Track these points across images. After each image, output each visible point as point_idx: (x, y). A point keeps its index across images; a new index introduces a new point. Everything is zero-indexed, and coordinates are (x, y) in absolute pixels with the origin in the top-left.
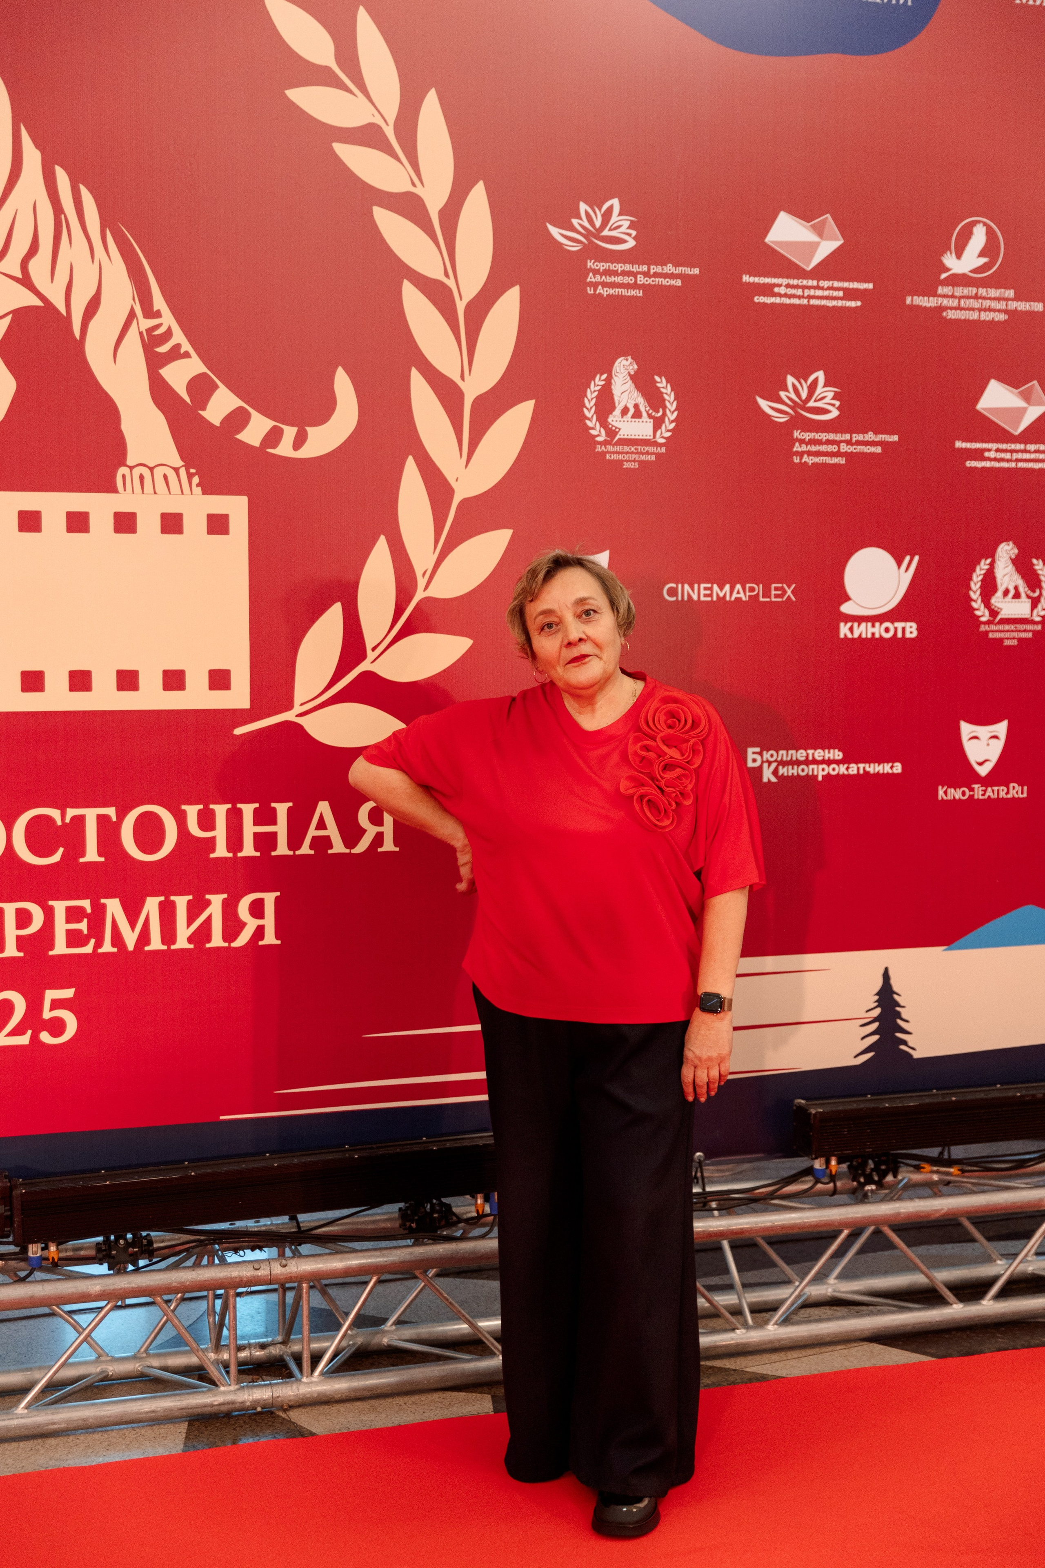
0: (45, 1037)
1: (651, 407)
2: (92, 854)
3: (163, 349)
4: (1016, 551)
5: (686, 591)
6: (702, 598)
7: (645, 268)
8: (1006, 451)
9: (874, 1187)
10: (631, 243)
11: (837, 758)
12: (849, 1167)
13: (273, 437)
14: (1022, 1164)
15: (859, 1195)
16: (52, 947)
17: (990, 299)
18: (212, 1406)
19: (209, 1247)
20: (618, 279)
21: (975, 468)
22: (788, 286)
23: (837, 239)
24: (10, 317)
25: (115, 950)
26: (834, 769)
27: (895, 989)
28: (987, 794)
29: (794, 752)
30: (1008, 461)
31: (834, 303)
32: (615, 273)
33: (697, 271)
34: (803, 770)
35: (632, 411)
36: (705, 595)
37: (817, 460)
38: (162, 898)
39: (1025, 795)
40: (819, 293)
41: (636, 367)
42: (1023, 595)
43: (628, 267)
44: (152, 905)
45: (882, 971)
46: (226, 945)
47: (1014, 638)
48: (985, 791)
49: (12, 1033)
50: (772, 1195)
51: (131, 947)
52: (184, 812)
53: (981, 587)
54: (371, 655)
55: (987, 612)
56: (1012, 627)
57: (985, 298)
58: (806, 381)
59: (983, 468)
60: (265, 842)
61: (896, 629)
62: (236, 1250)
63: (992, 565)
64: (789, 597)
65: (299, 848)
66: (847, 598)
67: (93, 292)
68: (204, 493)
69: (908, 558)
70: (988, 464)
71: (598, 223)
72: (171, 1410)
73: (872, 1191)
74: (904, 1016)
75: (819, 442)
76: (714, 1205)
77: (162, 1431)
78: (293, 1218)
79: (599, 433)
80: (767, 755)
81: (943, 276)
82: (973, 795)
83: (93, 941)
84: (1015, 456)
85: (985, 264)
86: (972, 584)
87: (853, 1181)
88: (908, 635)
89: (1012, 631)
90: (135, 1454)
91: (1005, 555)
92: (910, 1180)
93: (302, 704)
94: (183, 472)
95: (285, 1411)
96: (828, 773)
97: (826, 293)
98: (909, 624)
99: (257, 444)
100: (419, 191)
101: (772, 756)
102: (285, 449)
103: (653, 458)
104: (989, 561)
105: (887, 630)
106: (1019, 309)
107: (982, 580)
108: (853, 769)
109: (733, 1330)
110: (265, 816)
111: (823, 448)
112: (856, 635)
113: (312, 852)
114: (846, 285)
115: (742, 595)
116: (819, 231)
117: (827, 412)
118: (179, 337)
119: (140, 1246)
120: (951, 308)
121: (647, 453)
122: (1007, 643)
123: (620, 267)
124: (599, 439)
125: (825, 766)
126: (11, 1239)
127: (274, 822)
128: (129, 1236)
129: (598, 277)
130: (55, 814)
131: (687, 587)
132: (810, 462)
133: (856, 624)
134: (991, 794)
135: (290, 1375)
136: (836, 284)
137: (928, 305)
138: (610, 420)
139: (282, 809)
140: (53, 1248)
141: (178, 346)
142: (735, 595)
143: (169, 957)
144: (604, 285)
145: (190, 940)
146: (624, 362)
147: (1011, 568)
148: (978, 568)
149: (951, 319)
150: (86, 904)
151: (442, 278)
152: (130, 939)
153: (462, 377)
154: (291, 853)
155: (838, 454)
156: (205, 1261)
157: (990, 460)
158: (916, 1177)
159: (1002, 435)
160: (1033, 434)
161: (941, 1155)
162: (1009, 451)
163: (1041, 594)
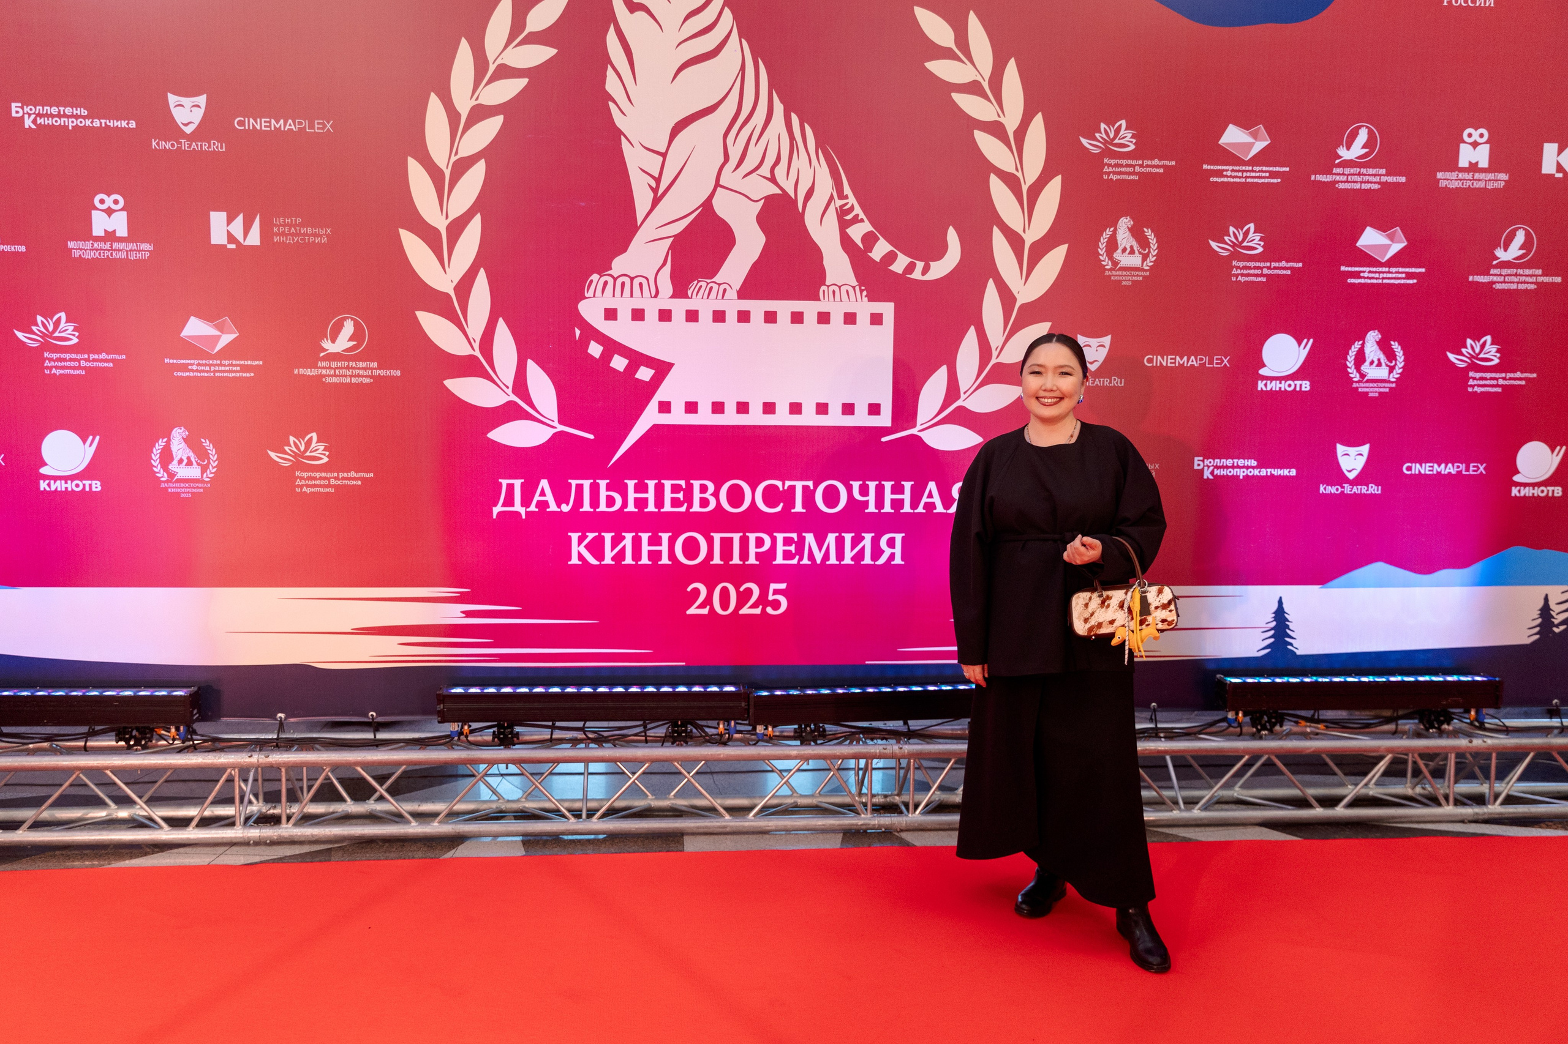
0: (769, 610)
1: (1141, 248)
2: (799, 508)
3: (849, 217)
4: (1380, 336)
5: (1158, 360)
6: (1169, 365)
7: (1140, 162)
8: (1375, 272)
9: (1266, 732)
10: (1132, 147)
11: (1253, 465)
12: (1251, 719)
13: (910, 268)
14: (1368, 726)
15: (1257, 736)
16: (775, 560)
17: (1369, 175)
18: (857, 825)
19: (857, 736)
20: (1123, 169)
21: (1354, 284)
22: (1233, 171)
23: (1267, 140)
24: (763, 200)
25: (810, 563)
26: (1250, 472)
27: (1286, 610)
28: (1353, 491)
29: (1225, 460)
30: (1377, 279)
31: (1263, 180)
32: (1121, 166)
33: (1173, 163)
34: (1230, 472)
35: (1129, 250)
36: (1171, 363)
37: (1247, 279)
38: (837, 534)
39: (1379, 492)
40: (1253, 174)
41: (1132, 223)
42: (1383, 364)
43: (1130, 162)
44: (831, 538)
45: (1278, 599)
46: (873, 563)
47: (1376, 392)
48: (1352, 489)
49: (751, 607)
50: (1200, 733)
51: (819, 561)
52: (851, 485)
53: (1355, 359)
54: (963, 396)
55: (1358, 375)
56: (1375, 385)
57: (1365, 175)
58: (1242, 230)
59: (1361, 283)
60: (897, 504)
61: (1296, 385)
62: (872, 739)
63: (1363, 345)
64: (1225, 364)
65: (917, 508)
66: (1264, 365)
67: (810, 185)
68: (869, 301)
69: (1305, 340)
70: (1362, 281)
71: (1112, 135)
72: (834, 825)
73: (1265, 735)
74: (1291, 628)
75: (1250, 268)
76: (1162, 735)
77: (828, 836)
78: (906, 723)
79: (1107, 263)
80: (1207, 462)
81: (1337, 161)
82: (1342, 492)
83: (797, 557)
84: (1382, 275)
85: (1367, 153)
86: (1348, 357)
87: (1253, 727)
88: (1303, 389)
89: (1376, 387)
90: (814, 847)
91: (1372, 338)
92: (1291, 730)
93: (921, 425)
94: (857, 288)
95: (898, 832)
96: (1247, 475)
97: (1258, 174)
98: (1304, 382)
99: (901, 273)
100: (1002, 120)
101: (1210, 462)
102: (917, 275)
103: (1141, 278)
104: (1361, 342)
105: (1290, 386)
106: (1389, 181)
107: (1356, 355)
108: (1263, 472)
109: (1172, 810)
110: (898, 489)
111: (1252, 272)
112: (1269, 389)
113: (924, 511)
114: (1271, 169)
115: (1195, 363)
116: (1255, 136)
117: (1255, 249)
118: (858, 210)
119: (819, 731)
120: (1342, 182)
121: (1137, 275)
122: (1371, 395)
123: (1124, 162)
124: (1107, 267)
125: (1245, 470)
126: (747, 722)
127: (902, 493)
128: (812, 726)
129: (1111, 168)
130: (779, 484)
131: (1159, 357)
132: (1243, 281)
133: (1269, 382)
134: (1356, 491)
135: (901, 812)
136: (1265, 169)
137: (1326, 180)
138: (1114, 256)
139: (907, 485)
140: (770, 729)
141: (857, 215)
142: (1190, 363)
143: (840, 568)
144: (1114, 173)
145: (852, 559)
146: (1125, 220)
147: (1376, 347)
148: (1353, 347)
149: (1341, 189)
150: (794, 536)
151: (1014, 171)
152: (819, 557)
153: (1024, 231)
154: (912, 511)
155: (1262, 275)
156: (855, 743)
157: (1364, 278)
158: (1296, 729)
159: (1374, 262)
160: (1395, 261)
161: (1313, 715)
162: (1380, 273)
163: (1396, 364)
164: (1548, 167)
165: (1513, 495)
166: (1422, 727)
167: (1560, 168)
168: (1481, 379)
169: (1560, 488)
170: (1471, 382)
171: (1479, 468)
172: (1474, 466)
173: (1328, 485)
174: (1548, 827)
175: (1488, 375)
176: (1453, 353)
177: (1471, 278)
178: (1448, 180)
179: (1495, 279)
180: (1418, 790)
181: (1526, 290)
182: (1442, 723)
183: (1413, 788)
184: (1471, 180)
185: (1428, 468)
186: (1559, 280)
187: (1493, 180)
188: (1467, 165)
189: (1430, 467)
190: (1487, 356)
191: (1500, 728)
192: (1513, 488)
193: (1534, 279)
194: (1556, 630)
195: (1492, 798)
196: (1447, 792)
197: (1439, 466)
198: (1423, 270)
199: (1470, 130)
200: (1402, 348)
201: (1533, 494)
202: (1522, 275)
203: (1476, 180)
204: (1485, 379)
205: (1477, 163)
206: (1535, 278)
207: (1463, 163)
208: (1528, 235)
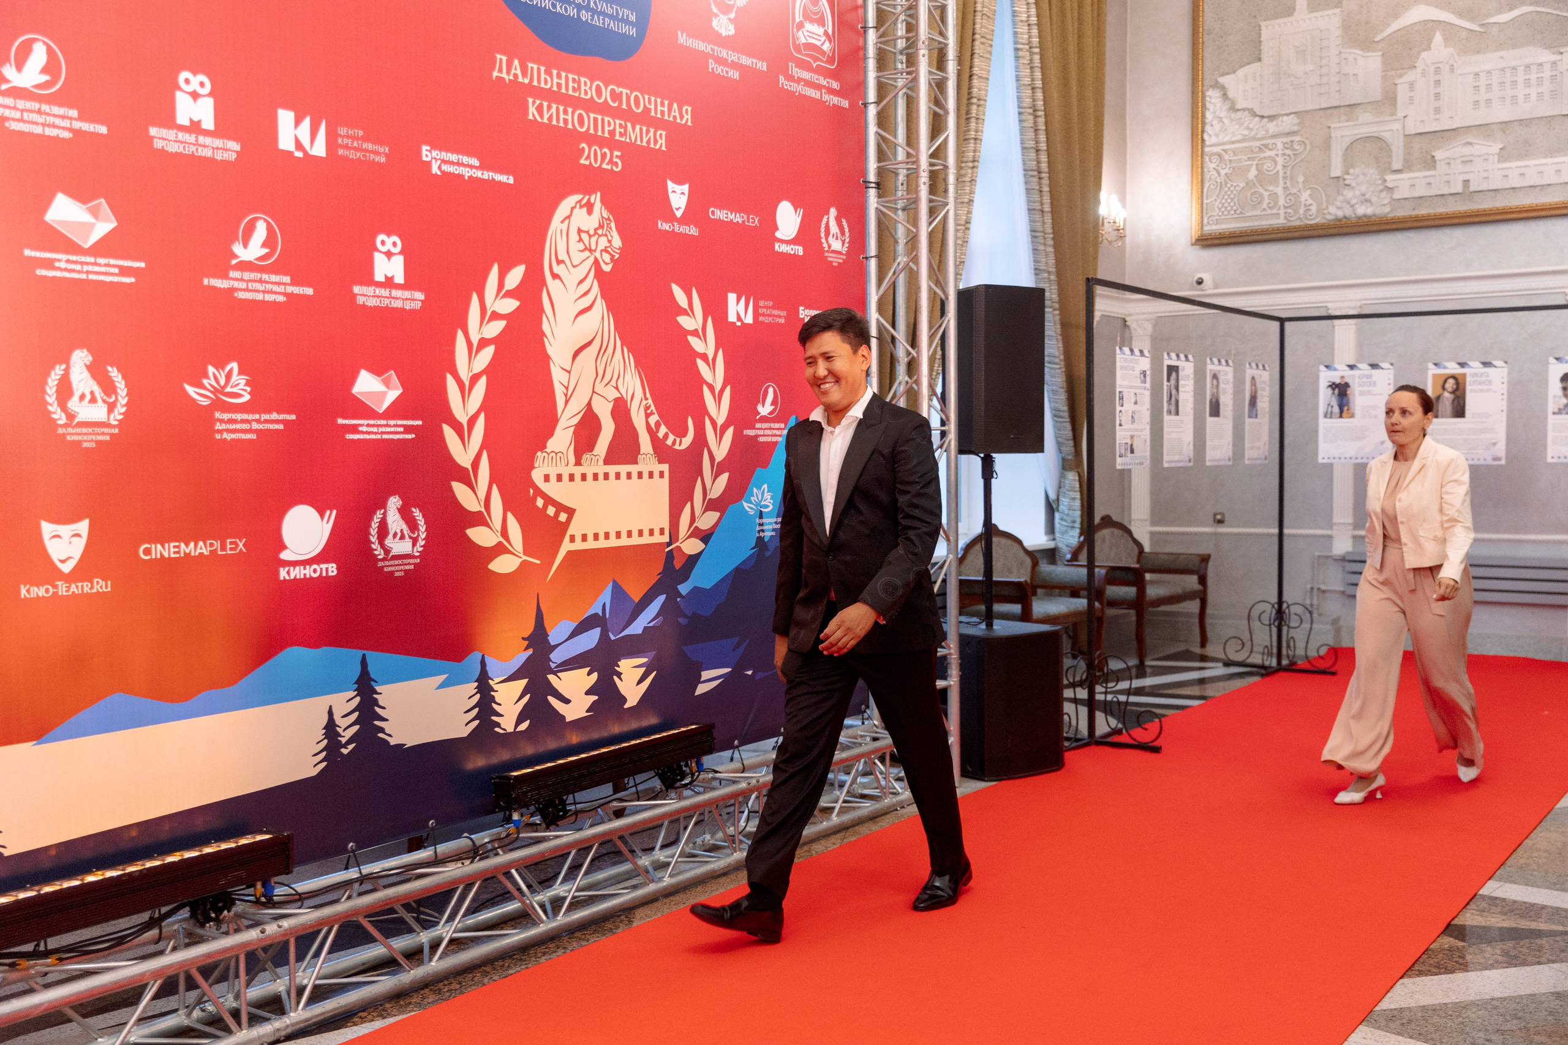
4: (91, 358)
8: (76, 263)
17: (54, 116)
21: (46, 277)
28: (72, 590)
30: (79, 272)
39: (109, 589)
42: (99, 400)
47: (92, 441)
48: (69, 587)
53: (57, 391)
55: (63, 416)
56: (90, 431)
57: (48, 114)
59: (54, 277)
63: (68, 371)
70: (58, 274)
81: (4, 87)
82: (57, 592)
84: (85, 268)
85: (47, 82)
86: (47, 388)
89: (90, 434)
91: (79, 360)
104: (63, 366)
106: (84, 129)
107: (58, 385)
120: (14, 120)
122: (85, 445)
134: (75, 590)
147: (86, 374)
148: (53, 373)
149: (14, 130)
157: (60, 269)
158: (14, 975)
159: (71, 247)
160: (102, 248)
161: (38, 945)
162: (82, 263)
163: (116, 400)
164: (286, 142)
165: (282, 578)
166: (192, 922)
167: (299, 145)
168: (231, 421)
169: (334, 565)
170: (218, 426)
171: (237, 545)
172: (231, 543)
173: (32, 585)
174: (363, 1020)
175: (239, 416)
176: (192, 385)
177: (206, 282)
178: (164, 139)
179: (236, 284)
180: (197, 1014)
181: (274, 302)
182: (219, 911)
183: (189, 1015)
184: (194, 145)
185: (172, 550)
186: (310, 291)
187: (221, 149)
188: (187, 123)
189: (174, 547)
190: (234, 390)
191: (290, 898)
192: (281, 569)
193: (281, 289)
194: (345, 751)
195: (293, 1001)
196: (234, 1005)
197: (187, 545)
198: (142, 265)
199: (184, 75)
200: (123, 377)
201: (305, 575)
202: (267, 282)
203: (201, 145)
204: (235, 421)
205: (199, 122)
206: (283, 287)
207: (182, 119)
208: (270, 228)
